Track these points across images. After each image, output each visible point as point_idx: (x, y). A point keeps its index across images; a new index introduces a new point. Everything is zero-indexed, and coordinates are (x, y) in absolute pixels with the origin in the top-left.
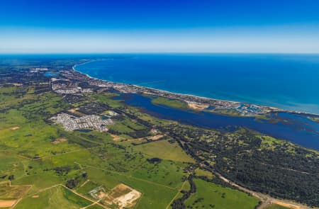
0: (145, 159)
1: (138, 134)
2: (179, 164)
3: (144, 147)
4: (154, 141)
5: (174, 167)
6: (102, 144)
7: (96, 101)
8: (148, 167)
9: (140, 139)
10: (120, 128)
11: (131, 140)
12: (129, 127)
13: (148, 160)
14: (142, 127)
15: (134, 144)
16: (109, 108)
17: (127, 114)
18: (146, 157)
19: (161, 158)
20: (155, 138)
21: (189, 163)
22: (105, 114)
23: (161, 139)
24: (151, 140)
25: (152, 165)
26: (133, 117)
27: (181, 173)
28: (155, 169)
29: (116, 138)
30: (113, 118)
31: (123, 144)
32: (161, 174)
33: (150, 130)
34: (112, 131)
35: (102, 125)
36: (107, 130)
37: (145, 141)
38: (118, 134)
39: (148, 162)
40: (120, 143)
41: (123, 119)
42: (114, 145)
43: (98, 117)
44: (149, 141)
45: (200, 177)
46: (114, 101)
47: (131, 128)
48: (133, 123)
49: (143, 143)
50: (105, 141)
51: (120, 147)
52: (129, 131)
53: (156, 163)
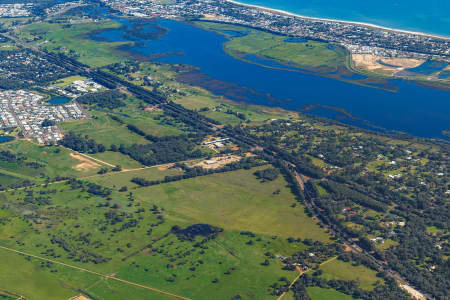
0: (164, 229)
1: (159, 150)
2: (270, 245)
3: (169, 192)
4: (211, 172)
5: (257, 253)
6: (39, 180)
7: (35, 47)
8: (172, 250)
9: (162, 167)
10: (105, 130)
11: (131, 170)
12: (132, 128)
13: (175, 229)
14: (175, 130)
15: (140, 183)
16: (75, 67)
17: (132, 88)
18: (171, 220)
19: (221, 225)
20: (212, 164)
21: (306, 242)
22: (60, 87)
23: (232, 167)
24: (200, 172)
25: (188, 245)
26: (154, 98)
27: (276, 270)
28: (195, 257)
29: (84, 164)
30: (85, 100)
31: (105, 182)
32: (210, 270)
33: (198, 139)
34: (73, 142)
35: (47, 123)
36: (58, 136)
37: (180, 171)
38: (94, 149)
39: (174, 238)
40: (95, 179)
41: (120, 104)
42: (74, 183)
43: (38, 97)
44: (190, 174)
45: (332, 284)
46: (101, 46)
47: (142, 134)
48: (148, 118)
49: (167, 180)
50: (50, 172)
51: (94, 190)
52: (129, 139)
53: (199, 239)
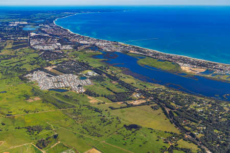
0: (121, 125)
1: (118, 97)
2: (159, 133)
3: (122, 112)
4: (136, 106)
5: (154, 136)
6: (77, 106)
7: (75, 60)
8: (125, 134)
9: (119, 103)
10: (99, 89)
11: (109, 103)
12: (108, 89)
13: (125, 126)
14: (123, 90)
15: (112, 108)
16: (88, 67)
17: (107, 75)
18: (124, 122)
19: (140, 125)
20: (136, 103)
21: (171, 133)
22: (84, 73)
23: (143, 104)
24: (132, 105)
25: (130, 132)
26: (115, 78)
27: (161, 143)
28: (132, 136)
29: (93, 101)
30: (92, 78)
31: (100, 107)
32: (138, 142)
33: (131, 94)
34: (89, 93)
35: (79, 86)
36: (84, 91)
37: (125, 105)
38: (95, 95)
39: (125, 129)
40: (96, 106)
41: (103, 80)
42: (89, 107)
43: (76, 77)
44: (129, 106)
45: (182, 149)
46: (96, 60)
47: (111, 91)
48: (113, 85)
49: (121, 108)
50: (81, 103)
51: (96, 110)
52: (108, 93)
53: (133, 130)
